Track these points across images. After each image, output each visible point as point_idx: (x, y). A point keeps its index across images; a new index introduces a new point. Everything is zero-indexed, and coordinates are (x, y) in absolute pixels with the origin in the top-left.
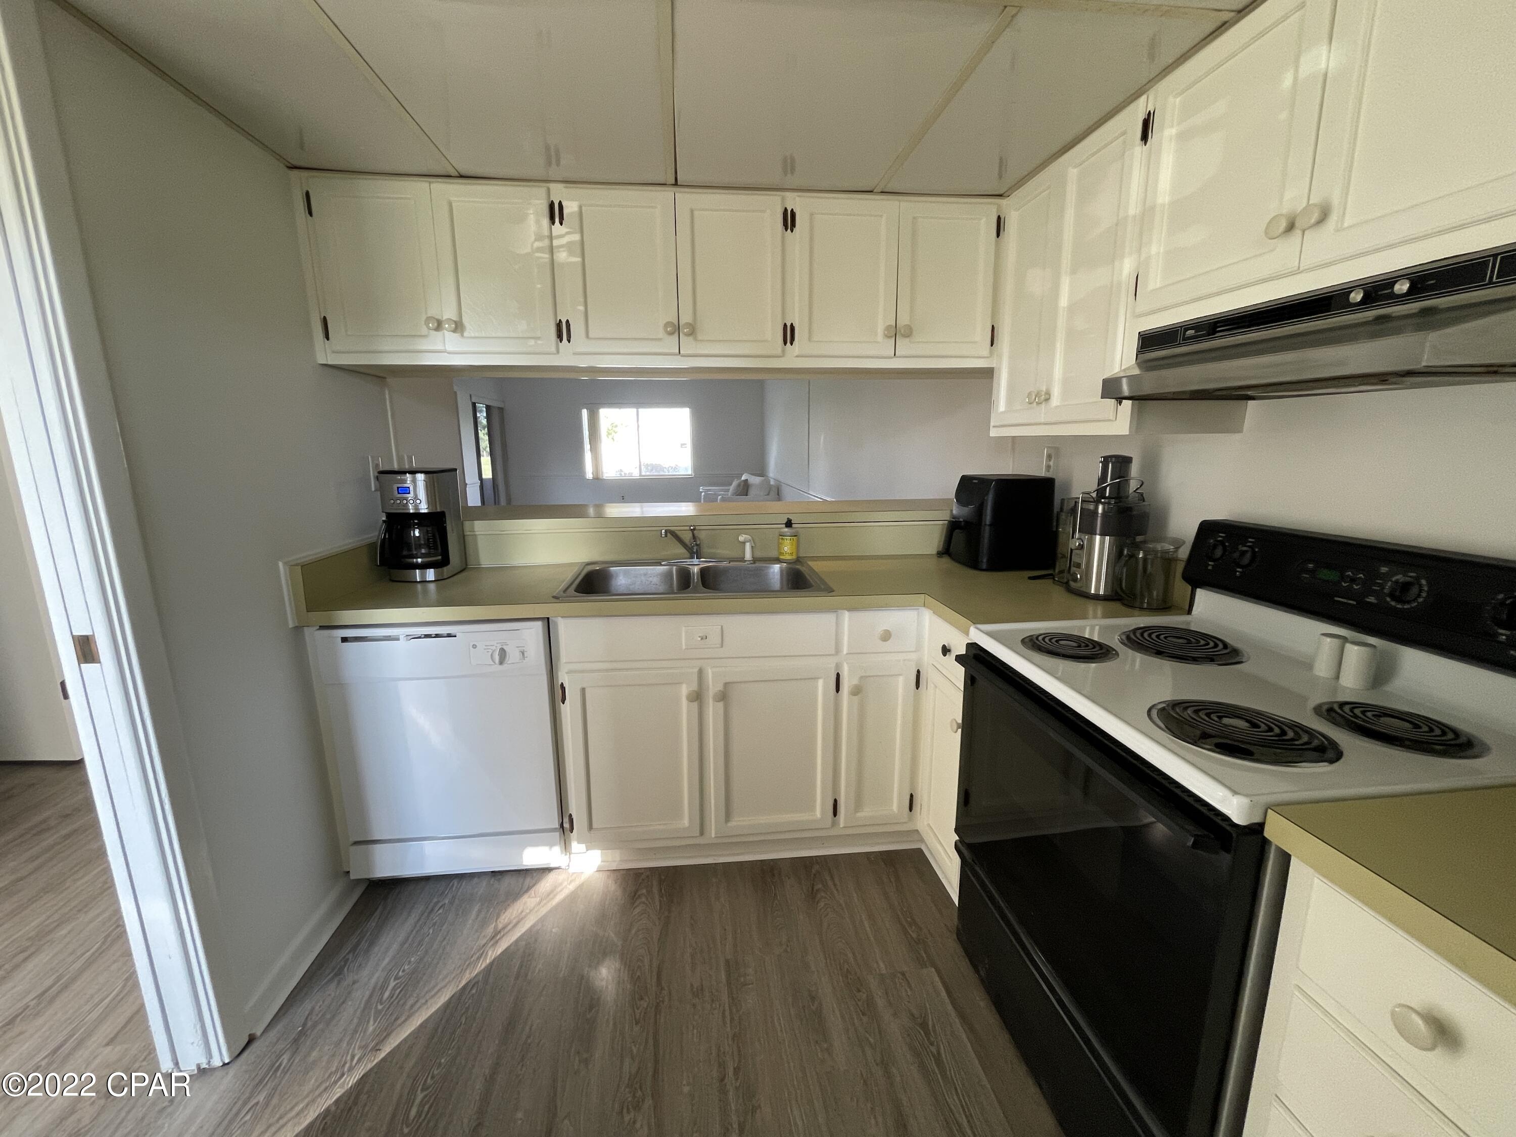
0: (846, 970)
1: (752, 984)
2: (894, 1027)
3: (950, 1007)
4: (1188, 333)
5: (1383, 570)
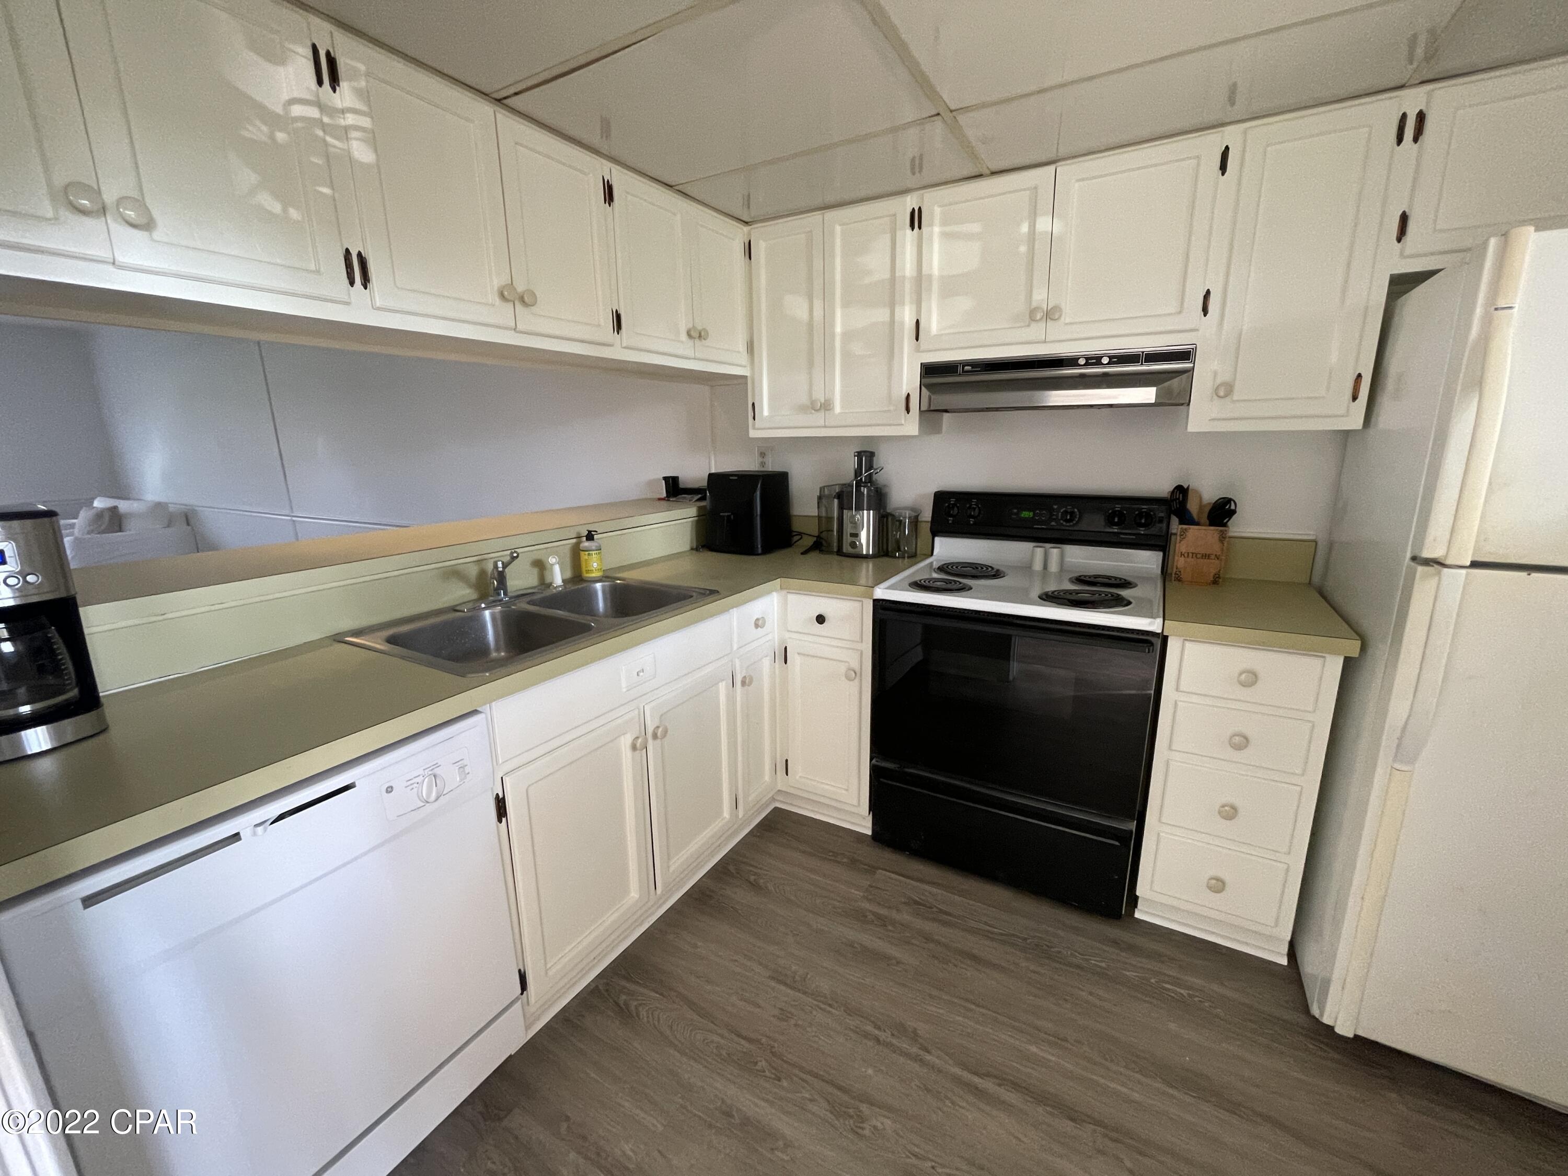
0: (843, 912)
1: (808, 974)
2: (905, 917)
3: (912, 882)
4: (966, 368)
5: (1055, 507)
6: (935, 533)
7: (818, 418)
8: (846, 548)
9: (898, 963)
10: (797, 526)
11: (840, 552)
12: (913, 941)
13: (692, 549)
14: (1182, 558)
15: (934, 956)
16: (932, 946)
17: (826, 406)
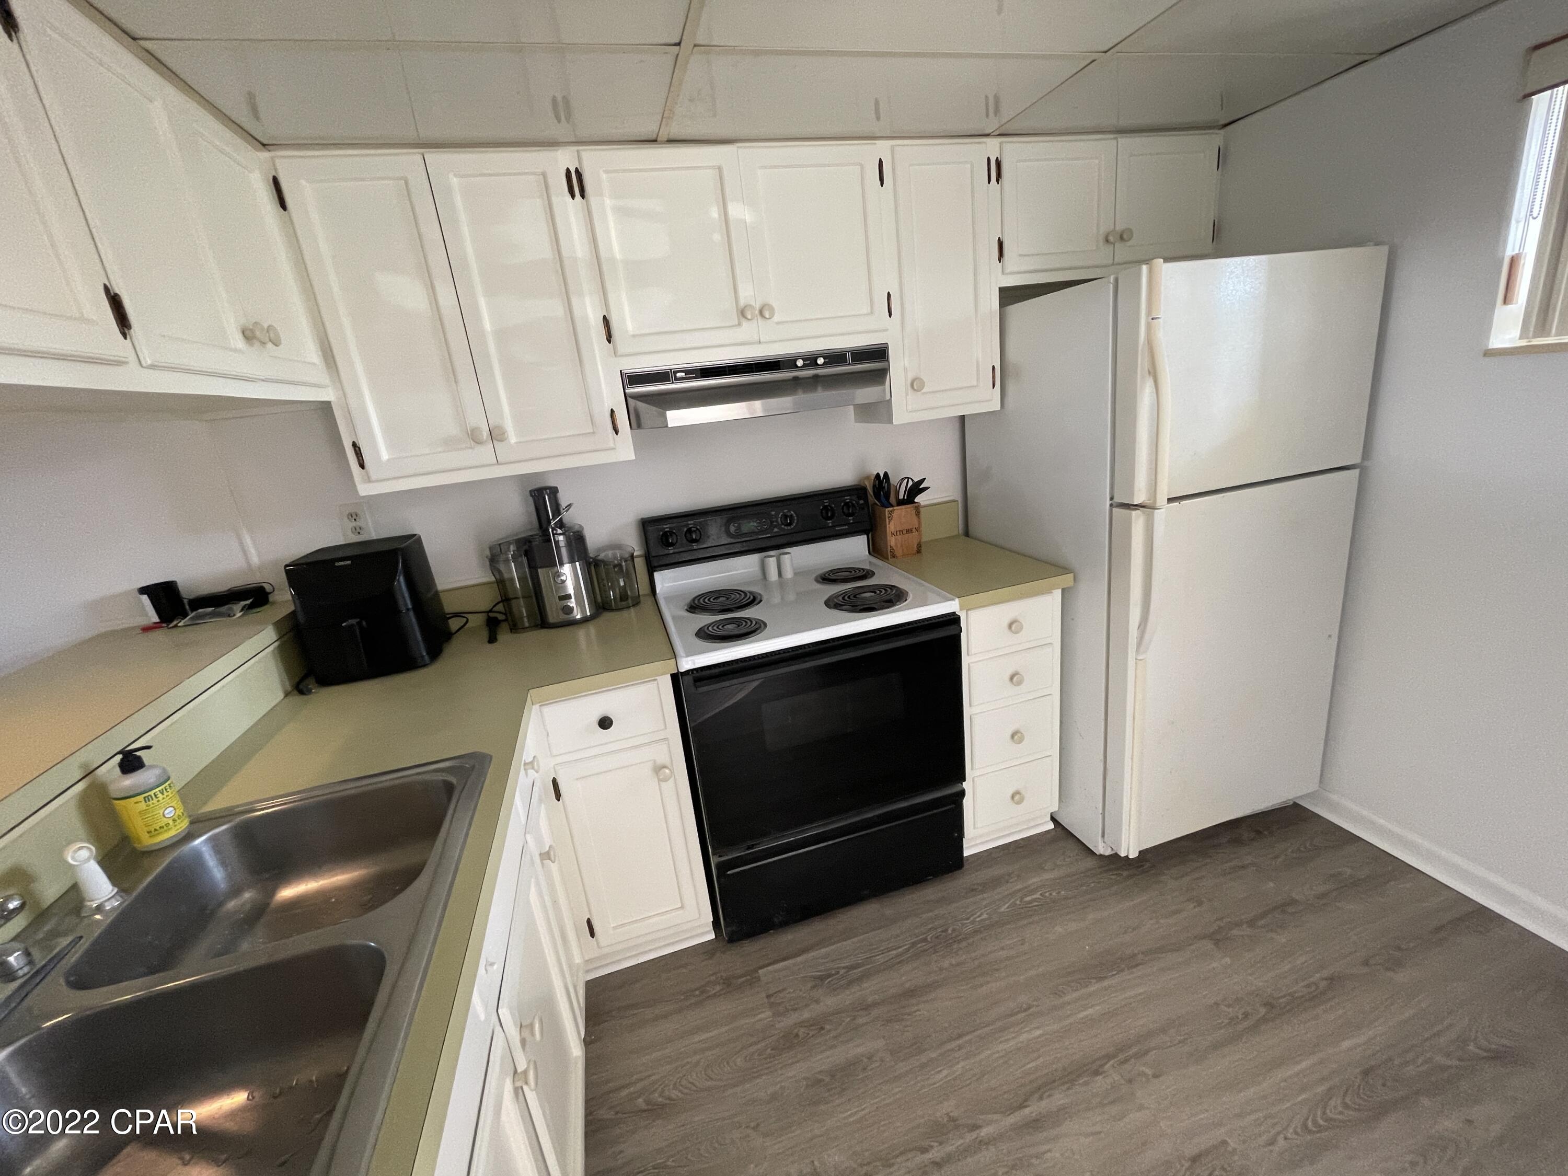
0: (773, 1052)
2: (830, 1002)
3: (799, 959)
4: (679, 375)
5: (773, 513)
6: (652, 568)
7: (485, 453)
8: (552, 618)
9: (869, 1058)
10: (449, 606)
11: (542, 622)
12: (860, 1021)
13: (287, 694)
14: (894, 537)
15: (888, 1021)
16: (875, 1012)
17: (496, 435)
